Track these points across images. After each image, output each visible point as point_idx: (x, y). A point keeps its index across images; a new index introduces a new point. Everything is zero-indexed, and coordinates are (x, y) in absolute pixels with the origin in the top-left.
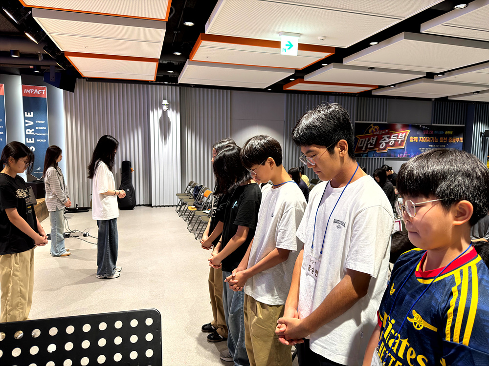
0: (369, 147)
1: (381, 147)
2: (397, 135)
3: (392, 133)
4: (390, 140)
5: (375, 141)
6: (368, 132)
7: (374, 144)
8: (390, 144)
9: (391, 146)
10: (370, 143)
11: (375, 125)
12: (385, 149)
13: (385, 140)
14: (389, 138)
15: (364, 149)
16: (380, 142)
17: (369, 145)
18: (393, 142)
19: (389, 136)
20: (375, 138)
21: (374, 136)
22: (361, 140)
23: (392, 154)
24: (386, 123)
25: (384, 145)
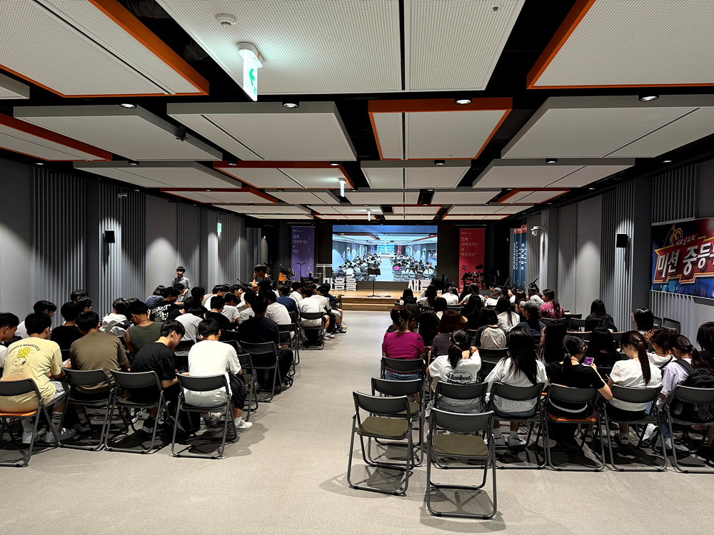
0: (670, 271)
1: (686, 273)
2: (709, 244)
3: (702, 242)
4: (699, 256)
5: (676, 258)
6: (668, 244)
7: (675, 265)
8: (700, 266)
9: (702, 271)
10: (671, 263)
11: (678, 225)
12: (690, 276)
13: (691, 257)
14: (697, 252)
15: (663, 276)
16: (684, 261)
17: (670, 266)
18: (704, 260)
19: (696, 247)
20: (677, 254)
21: (675, 248)
22: (661, 257)
23: (703, 290)
24: (693, 219)
25: (690, 266)
